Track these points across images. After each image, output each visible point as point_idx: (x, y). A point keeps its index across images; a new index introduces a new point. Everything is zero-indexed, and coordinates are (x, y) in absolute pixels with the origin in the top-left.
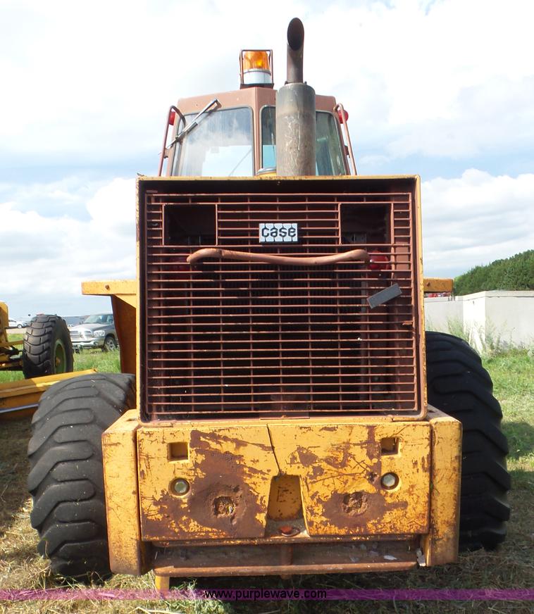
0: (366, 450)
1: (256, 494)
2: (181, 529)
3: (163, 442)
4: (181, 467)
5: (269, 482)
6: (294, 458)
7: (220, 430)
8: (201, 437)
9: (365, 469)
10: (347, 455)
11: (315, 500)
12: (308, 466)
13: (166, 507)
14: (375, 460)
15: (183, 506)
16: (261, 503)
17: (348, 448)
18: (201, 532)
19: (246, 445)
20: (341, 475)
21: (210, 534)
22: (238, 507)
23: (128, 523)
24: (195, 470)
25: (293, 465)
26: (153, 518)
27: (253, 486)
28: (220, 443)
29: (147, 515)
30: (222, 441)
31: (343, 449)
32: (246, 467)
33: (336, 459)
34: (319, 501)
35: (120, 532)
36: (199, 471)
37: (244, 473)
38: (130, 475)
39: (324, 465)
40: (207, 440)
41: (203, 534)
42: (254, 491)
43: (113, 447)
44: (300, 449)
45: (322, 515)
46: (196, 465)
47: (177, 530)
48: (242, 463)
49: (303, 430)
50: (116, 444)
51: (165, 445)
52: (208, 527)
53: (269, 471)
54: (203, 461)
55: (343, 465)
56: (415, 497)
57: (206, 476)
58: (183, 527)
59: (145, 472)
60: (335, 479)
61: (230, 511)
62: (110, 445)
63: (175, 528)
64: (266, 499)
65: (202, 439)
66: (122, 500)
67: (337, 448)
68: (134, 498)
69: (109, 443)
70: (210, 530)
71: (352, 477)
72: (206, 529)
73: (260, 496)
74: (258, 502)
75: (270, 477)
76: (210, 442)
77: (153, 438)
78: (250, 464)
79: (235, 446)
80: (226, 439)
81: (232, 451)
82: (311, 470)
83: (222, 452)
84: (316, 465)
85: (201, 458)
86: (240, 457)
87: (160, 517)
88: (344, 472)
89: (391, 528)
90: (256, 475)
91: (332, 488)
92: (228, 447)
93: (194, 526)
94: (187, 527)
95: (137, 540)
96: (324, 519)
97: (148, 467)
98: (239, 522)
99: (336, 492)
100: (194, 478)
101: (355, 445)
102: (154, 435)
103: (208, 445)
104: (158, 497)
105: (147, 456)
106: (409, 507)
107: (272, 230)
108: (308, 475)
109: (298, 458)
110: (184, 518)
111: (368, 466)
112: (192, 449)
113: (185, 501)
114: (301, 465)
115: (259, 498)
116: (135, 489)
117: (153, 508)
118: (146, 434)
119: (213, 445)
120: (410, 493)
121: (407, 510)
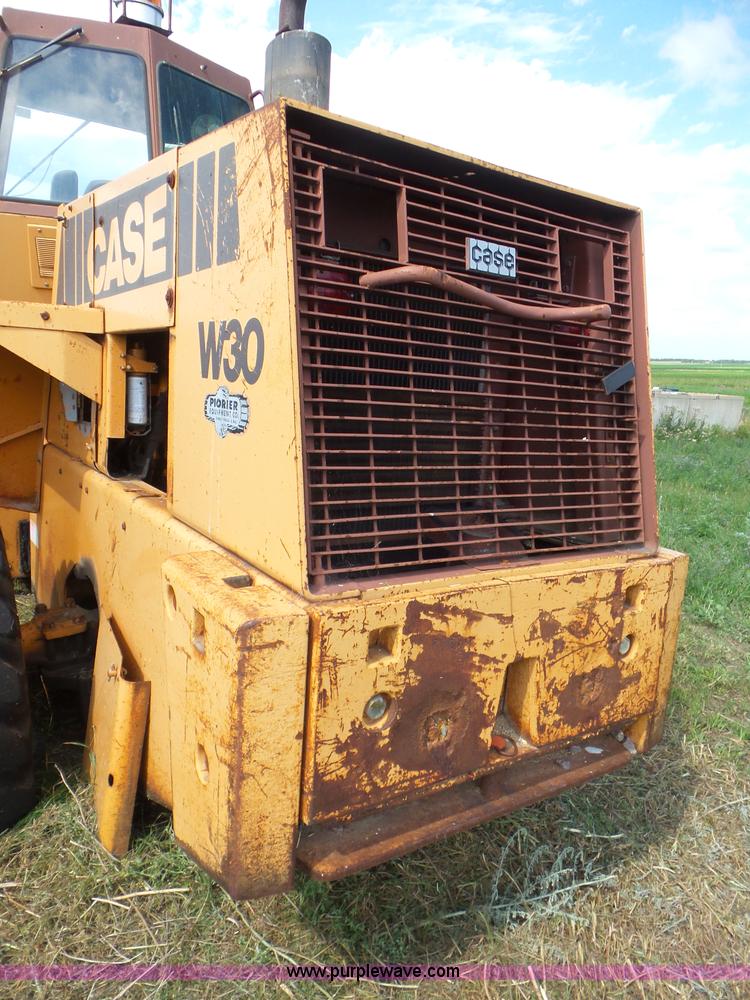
0: (610, 606)
1: (484, 698)
2: (374, 784)
3: (364, 631)
4: (386, 671)
5: (502, 674)
6: (535, 630)
7: (449, 597)
8: (422, 613)
9: (607, 634)
10: (593, 616)
11: (551, 692)
12: (548, 641)
13: (355, 751)
14: (618, 620)
15: (382, 743)
16: (489, 711)
17: (594, 606)
18: (404, 781)
19: (480, 619)
20: (582, 647)
21: (417, 781)
22: (457, 725)
23: (282, 797)
24: (406, 674)
25: (532, 642)
26: (334, 776)
27: (481, 685)
28: (445, 620)
29: (324, 774)
30: (449, 616)
31: (589, 609)
32: (476, 654)
33: (579, 624)
34: (556, 691)
35: (263, 818)
36: (412, 674)
37: (472, 665)
38: (296, 703)
39: (566, 636)
40: (429, 618)
41: (406, 784)
42: (482, 692)
43: (266, 651)
44: (543, 614)
45: (556, 712)
46: (409, 664)
47: (368, 789)
48: (472, 650)
49: (550, 584)
50: (273, 645)
51: (366, 634)
52: (415, 770)
53: (504, 656)
54: (419, 656)
55: (586, 631)
56: (648, 663)
57: (420, 681)
58: (378, 781)
59: (329, 694)
60: (575, 654)
61: (444, 733)
62: (261, 648)
63: (366, 785)
64: (496, 704)
65: (423, 616)
66: (273, 754)
67: (583, 607)
68: (297, 745)
69: (259, 643)
70: (416, 773)
71: (591, 649)
72: (410, 774)
73: (489, 699)
74: (486, 711)
75: (503, 667)
76: (434, 620)
77: (347, 626)
78: (481, 650)
79: (466, 622)
80: (455, 611)
81: (461, 632)
82: (551, 645)
83: (448, 636)
84: (557, 637)
85: (418, 650)
86: (470, 640)
87: (344, 772)
88: (586, 643)
89: (623, 713)
90: (488, 666)
91: (570, 670)
92: (456, 625)
93: (395, 774)
94: (384, 778)
95: (294, 825)
96: (557, 717)
97: (334, 683)
98: (457, 750)
99: (574, 674)
100: (402, 689)
101: (601, 600)
102: (350, 620)
103: (429, 625)
104: (344, 736)
105: (334, 661)
106: (642, 679)
107: (485, 251)
108: (547, 654)
109: (539, 630)
110: (382, 763)
111: (610, 630)
112: (405, 637)
113: (386, 732)
114: (541, 640)
115: (488, 703)
116: (301, 729)
117: (336, 757)
118: (337, 619)
119: (438, 625)
120: (644, 659)
121: (640, 684)
